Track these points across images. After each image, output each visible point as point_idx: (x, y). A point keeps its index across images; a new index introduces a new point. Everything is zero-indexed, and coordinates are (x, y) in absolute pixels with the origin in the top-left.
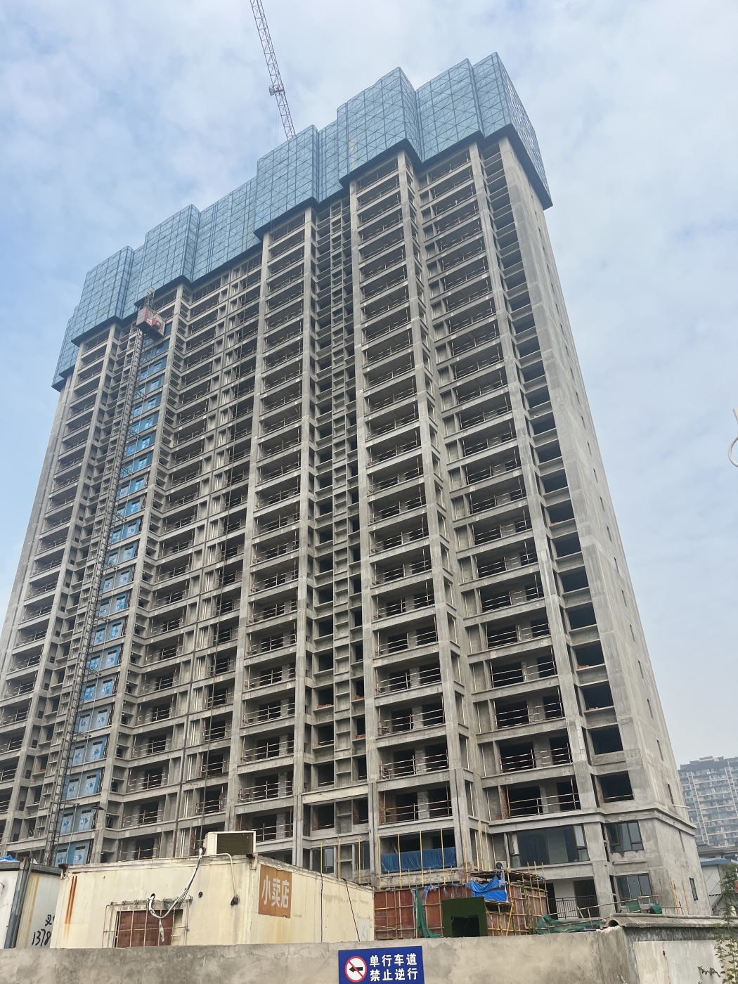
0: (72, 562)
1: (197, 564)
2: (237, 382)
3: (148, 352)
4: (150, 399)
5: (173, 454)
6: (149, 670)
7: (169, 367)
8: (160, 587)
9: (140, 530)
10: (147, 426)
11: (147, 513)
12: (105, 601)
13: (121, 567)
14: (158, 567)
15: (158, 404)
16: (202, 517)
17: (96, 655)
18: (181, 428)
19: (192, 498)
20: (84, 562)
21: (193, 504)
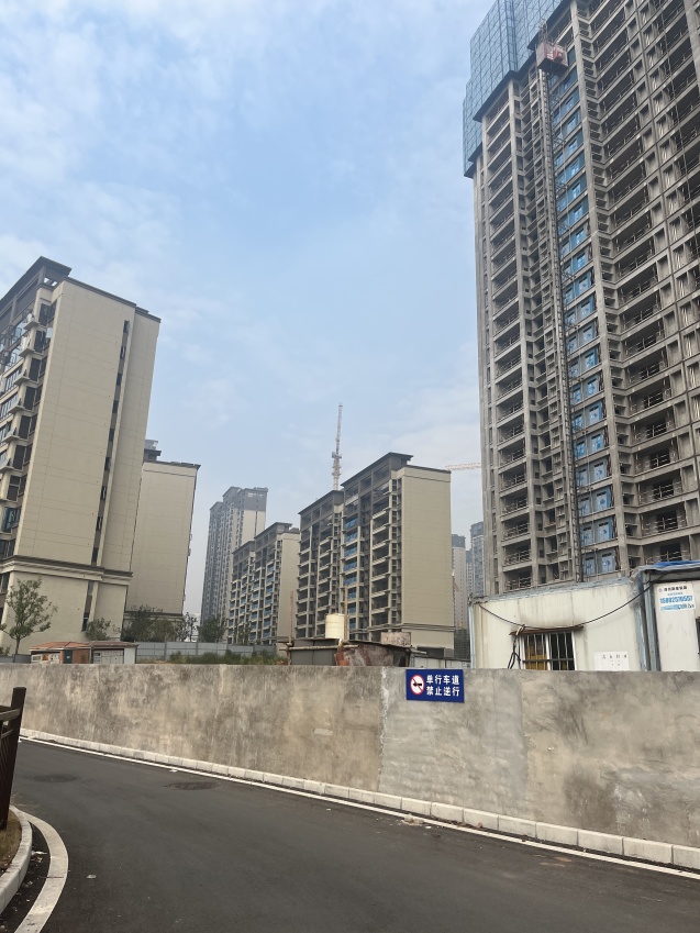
0: (529, 334)
1: (668, 301)
2: (670, 80)
3: (556, 92)
4: (571, 142)
5: (610, 192)
6: (637, 419)
7: (583, 98)
8: (629, 335)
9: (593, 282)
10: (573, 173)
11: (596, 263)
12: (575, 362)
13: (581, 325)
14: (621, 316)
15: (580, 144)
16: (662, 248)
17: (578, 414)
18: (612, 161)
19: (643, 232)
20: (542, 331)
21: (648, 237)
